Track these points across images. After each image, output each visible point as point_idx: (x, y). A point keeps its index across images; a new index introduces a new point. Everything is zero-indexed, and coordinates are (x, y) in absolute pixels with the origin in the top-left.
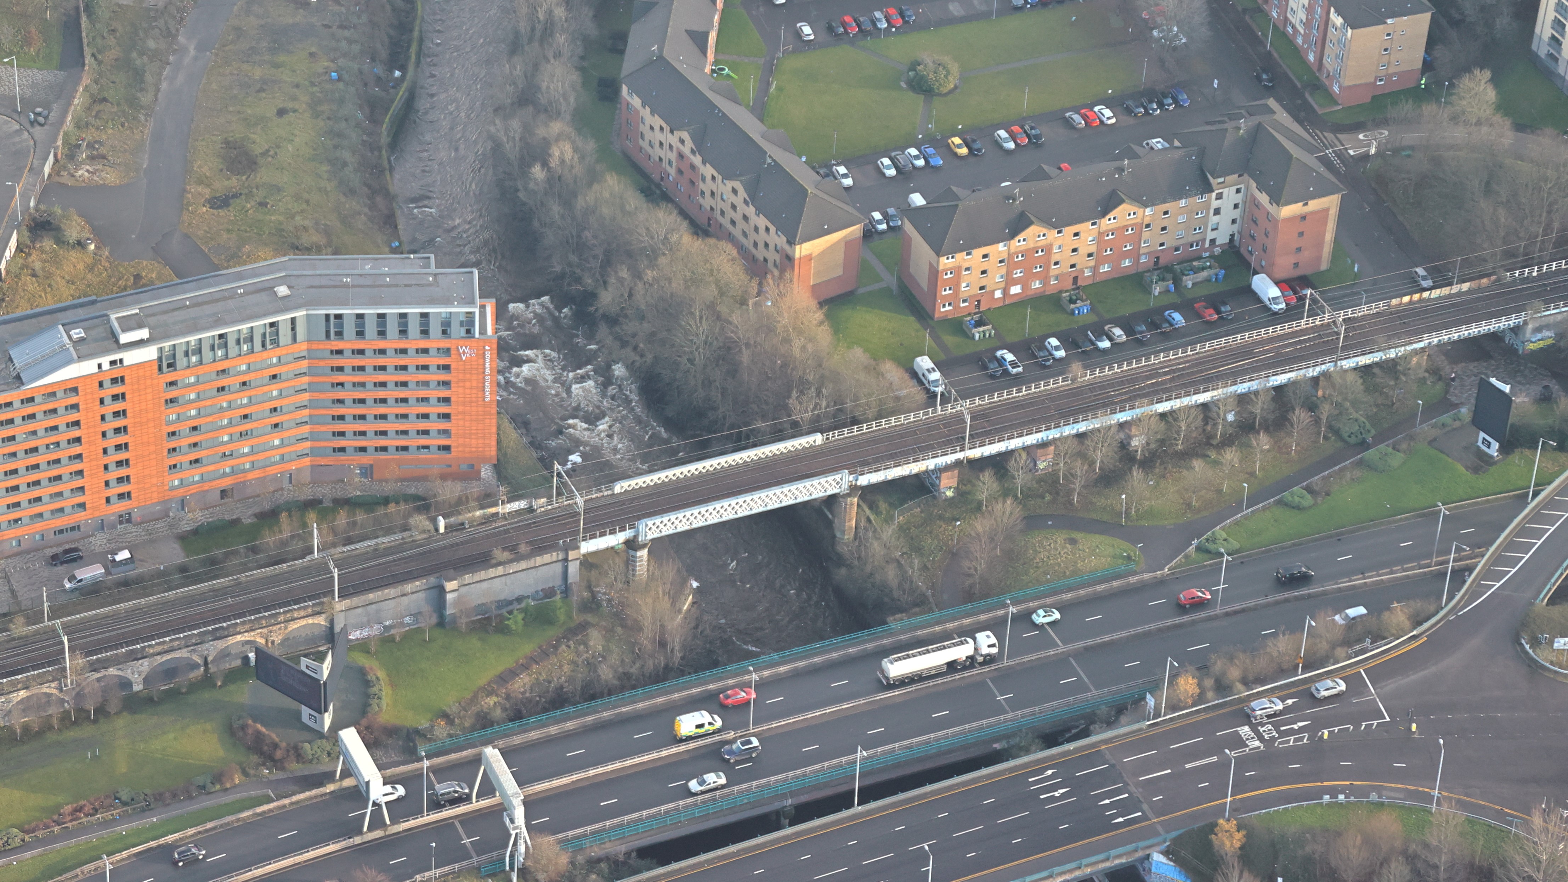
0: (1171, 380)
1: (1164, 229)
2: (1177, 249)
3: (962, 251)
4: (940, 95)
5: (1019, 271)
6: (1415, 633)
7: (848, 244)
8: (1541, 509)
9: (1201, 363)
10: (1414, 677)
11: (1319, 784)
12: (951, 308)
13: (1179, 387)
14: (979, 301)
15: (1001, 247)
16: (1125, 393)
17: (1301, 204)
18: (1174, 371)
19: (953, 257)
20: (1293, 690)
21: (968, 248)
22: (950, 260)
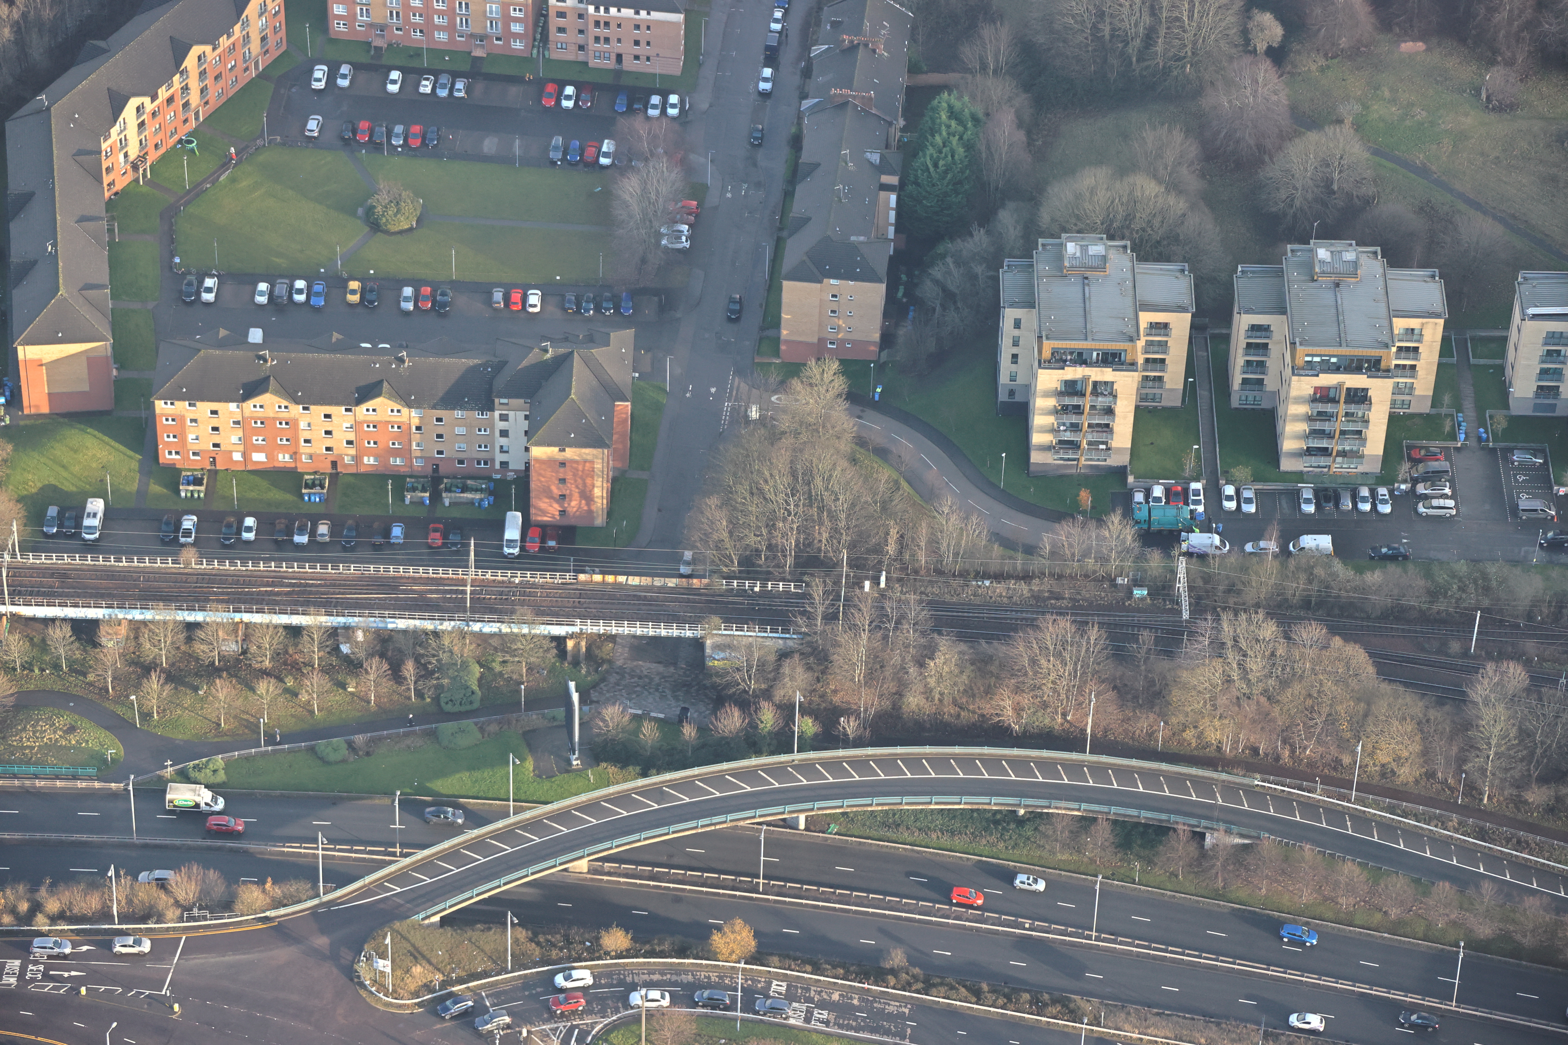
0: (287, 594)
1: (440, 436)
2: (461, 462)
3: (184, 400)
4: (387, 232)
5: (261, 438)
6: (268, 914)
7: (90, 359)
8: (518, 828)
9: (334, 585)
10: (230, 958)
11: (33, 1037)
12: (178, 457)
13: (290, 603)
14: (214, 458)
15: (232, 406)
16: (228, 594)
17: (557, 449)
18: (300, 585)
19: (172, 404)
20: (100, 938)
21: (193, 398)
22: (169, 405)
